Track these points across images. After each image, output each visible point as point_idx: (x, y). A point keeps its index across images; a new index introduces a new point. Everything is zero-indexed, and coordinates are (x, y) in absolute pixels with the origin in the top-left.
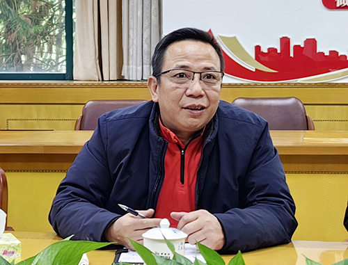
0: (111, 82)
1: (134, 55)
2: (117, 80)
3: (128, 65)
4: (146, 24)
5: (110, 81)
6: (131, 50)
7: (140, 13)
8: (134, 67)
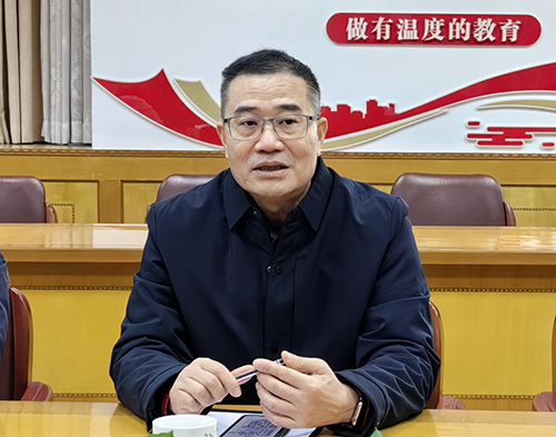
0: (24, 147)
1: (58, 106)
2: (34, 143)
3: (50, 120)
4: (75, 59)
5: (21, 144)
6: (53, 98)
7: (65, 42)
8: (58, 124)
